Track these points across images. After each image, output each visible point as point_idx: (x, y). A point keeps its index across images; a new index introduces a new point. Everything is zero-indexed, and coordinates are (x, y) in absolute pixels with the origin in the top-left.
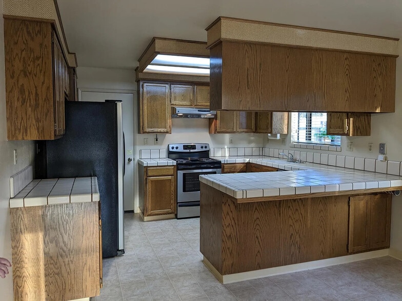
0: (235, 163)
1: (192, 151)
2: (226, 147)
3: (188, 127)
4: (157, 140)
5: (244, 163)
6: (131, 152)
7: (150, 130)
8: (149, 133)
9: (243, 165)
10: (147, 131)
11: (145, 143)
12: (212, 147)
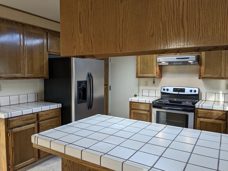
0: (212, 110)
1: (180, 93)
2: (221, 92)
3: (180, 72)
4: (154, 83)
5: (223, 111)
6: (137, 90)
7: (142, 75)
8: (147, 77)
9: (221, 113)
10: (140, 76)
11: (146, 84)
12: (204, 91)
